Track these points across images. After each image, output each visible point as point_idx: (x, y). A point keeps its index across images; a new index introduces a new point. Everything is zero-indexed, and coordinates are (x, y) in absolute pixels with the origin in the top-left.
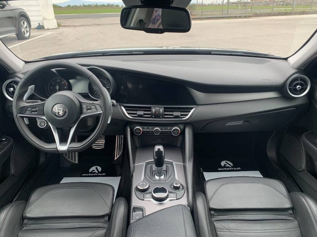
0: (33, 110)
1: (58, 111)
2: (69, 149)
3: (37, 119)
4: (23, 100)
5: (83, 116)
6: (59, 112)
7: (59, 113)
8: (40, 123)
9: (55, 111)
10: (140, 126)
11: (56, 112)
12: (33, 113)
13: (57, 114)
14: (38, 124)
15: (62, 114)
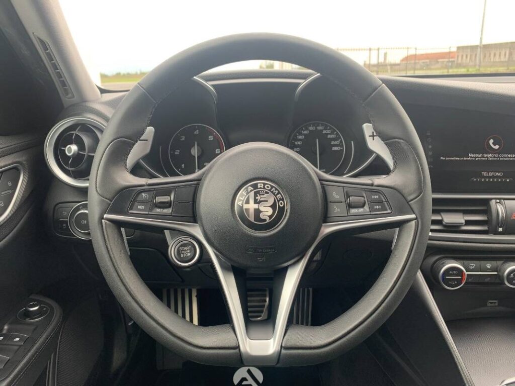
0: (160, 199)
1: (256, 206)
2: (283, 351)
3: (167, 233)
4: (126, 165)
5: (328, 229)
6: (262, 209)
7: (257, 212)
8: (178, 249)
9: (245, 206)
10: (456, 259)
11: (247, 210)
12: (158, 210)
13: (252, 219)
14: (172, 252)
15: (270, 217)
